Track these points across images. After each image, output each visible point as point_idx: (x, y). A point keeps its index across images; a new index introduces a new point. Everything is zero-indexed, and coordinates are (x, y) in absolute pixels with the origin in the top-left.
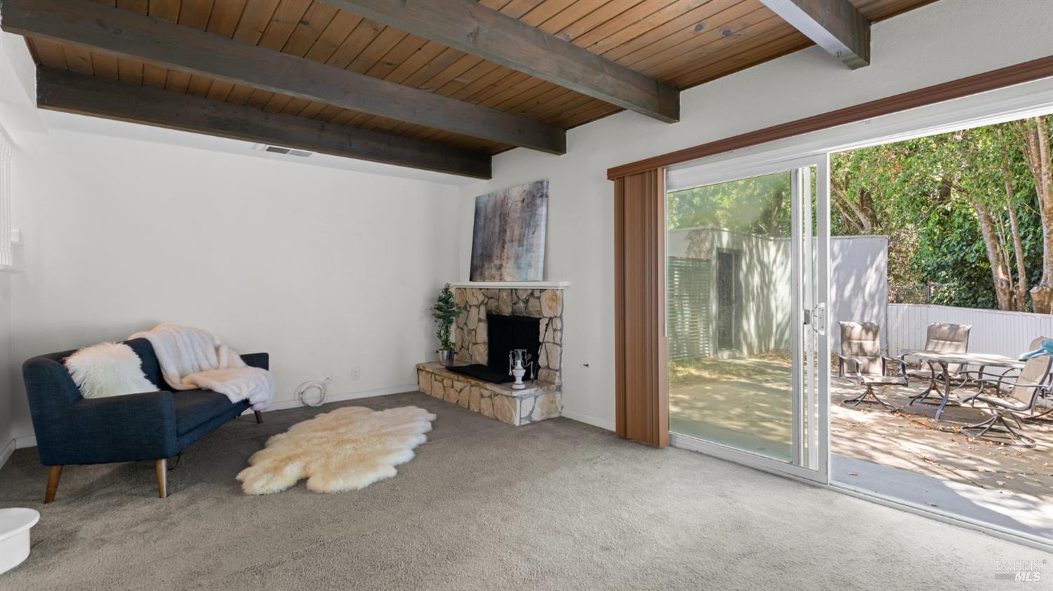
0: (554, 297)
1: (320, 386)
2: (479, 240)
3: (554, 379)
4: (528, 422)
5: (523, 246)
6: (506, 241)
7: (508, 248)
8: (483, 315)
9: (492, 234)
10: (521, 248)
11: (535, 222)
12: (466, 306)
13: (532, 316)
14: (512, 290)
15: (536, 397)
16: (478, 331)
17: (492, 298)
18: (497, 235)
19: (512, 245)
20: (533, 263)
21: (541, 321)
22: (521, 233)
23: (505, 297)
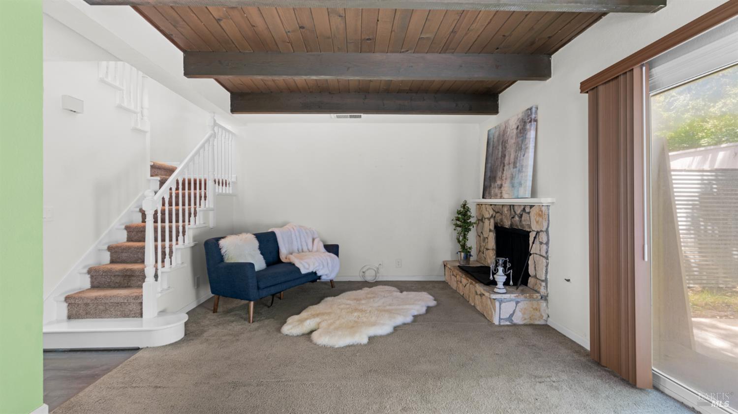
0: (540, 212)
1: (376, 269)
2: (489, 165)
3: (540, 288)
4: (508, 323)
5: (516, 167)
6: (505, 164)
7: (506, 171)
8: (492, 228)
9: (497, 159)
10: (515, 169)
11: (526, 145)
12: (482, 218)
13: (524, 229)
14: (510, 205)
15: (517, 303)
16: (489, 238)
17: (498, 212)
18: (500, 160)
19: (509, 167)
20: (523, 182)
21: (530, 234)
22: (515, 156)
23: (506, 212)
